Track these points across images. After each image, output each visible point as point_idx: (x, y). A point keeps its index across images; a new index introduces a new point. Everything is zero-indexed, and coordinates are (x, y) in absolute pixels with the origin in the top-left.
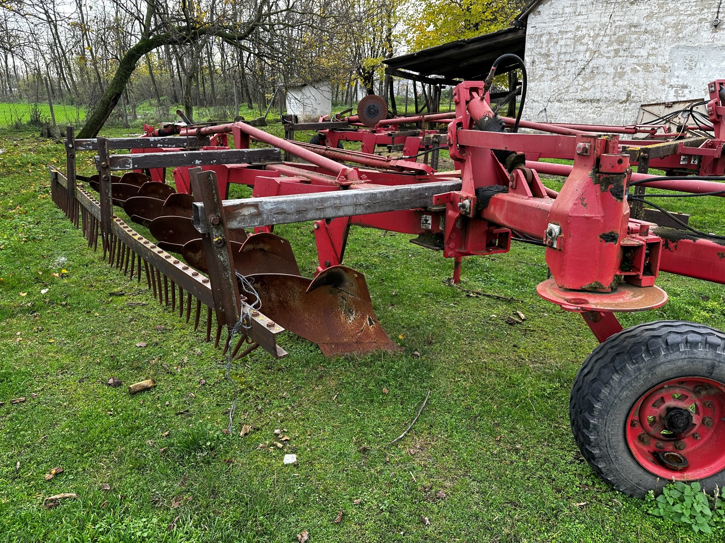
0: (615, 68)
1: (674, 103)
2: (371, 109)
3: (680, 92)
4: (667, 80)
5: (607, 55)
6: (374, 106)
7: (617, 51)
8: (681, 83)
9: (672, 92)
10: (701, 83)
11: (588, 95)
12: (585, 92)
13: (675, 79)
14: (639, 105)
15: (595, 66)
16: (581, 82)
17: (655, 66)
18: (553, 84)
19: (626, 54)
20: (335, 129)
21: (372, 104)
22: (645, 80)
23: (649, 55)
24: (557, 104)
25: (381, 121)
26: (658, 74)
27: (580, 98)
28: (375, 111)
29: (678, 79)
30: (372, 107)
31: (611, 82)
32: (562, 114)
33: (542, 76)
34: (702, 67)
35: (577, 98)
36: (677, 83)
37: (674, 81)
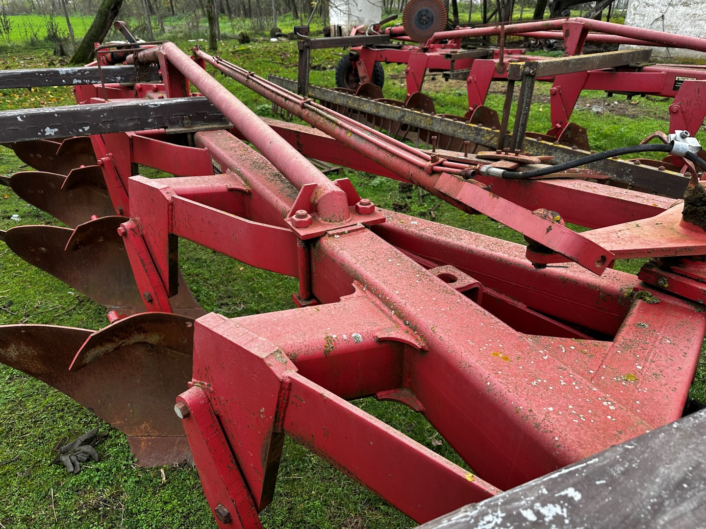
2: (422, 16)
6: (427, 11)
20: (371, 46)
21: (424, 8)
24: (682, 9)
25: (436, 34)
28: (428, 18)
30: (424, 13)
32: (688, 23)
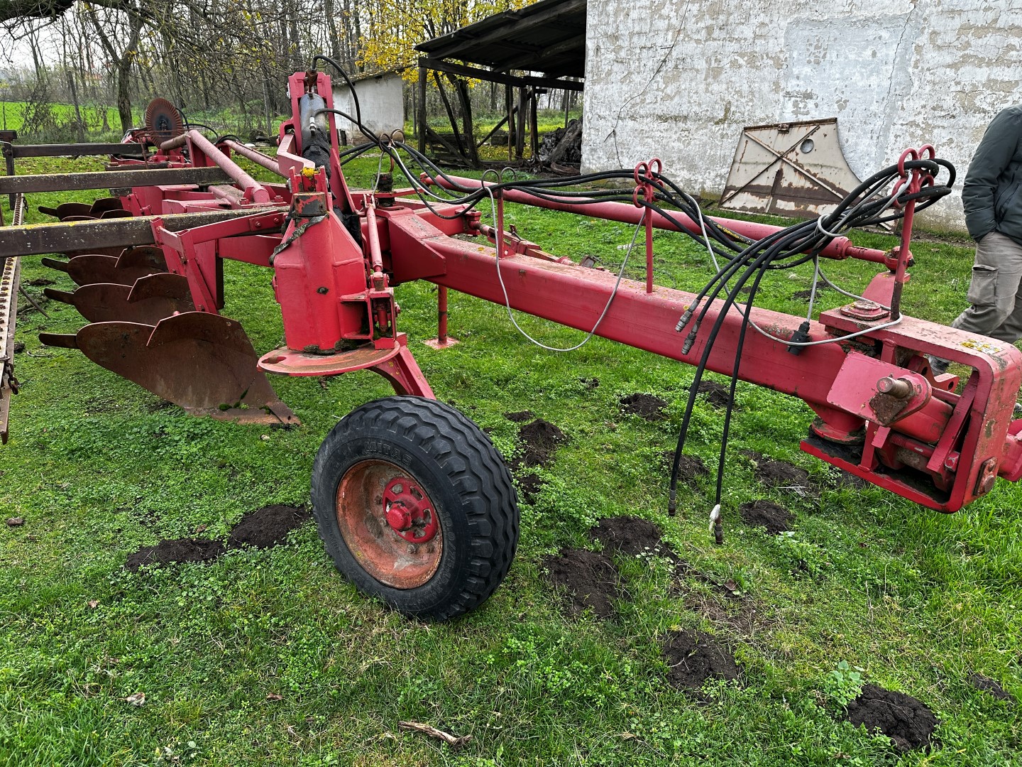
0: (708, 61)
1: (792, 125)
3: (801, 105)
4: (783, 85)
5: (696, 37)
7: (709, 30)
8: (802, 90)
9: (790, 106)
10: (833, 89)
11: (671, 108)
12: (667, 103)
13: (794, 82)
14: (742, 126)
15: (680, 56)
16: (662, 86)
17: (765, 57)
18: (625, 88)
19: (723, 35)
22: (751, 82)
23: (756, 37)
24: (630, 123)
26: (769, 73)
27: (660, 113)
29: (798, 82)
31: (702, 87)
32: (637, 140)
33: (609, 73)
34: (834, 59)
35: (656, 112)
36: (797, 89)
37: (792, 85)
